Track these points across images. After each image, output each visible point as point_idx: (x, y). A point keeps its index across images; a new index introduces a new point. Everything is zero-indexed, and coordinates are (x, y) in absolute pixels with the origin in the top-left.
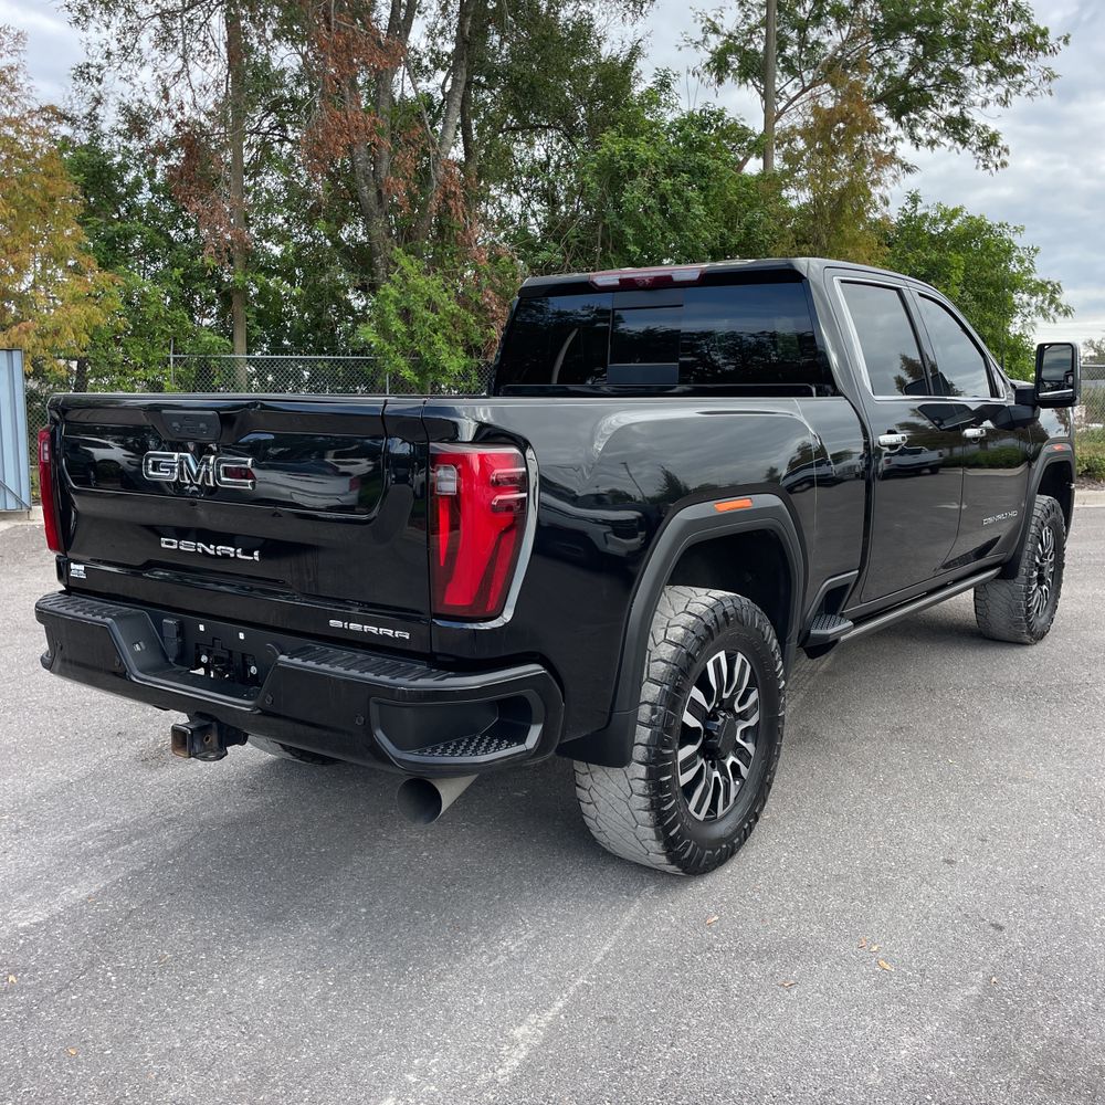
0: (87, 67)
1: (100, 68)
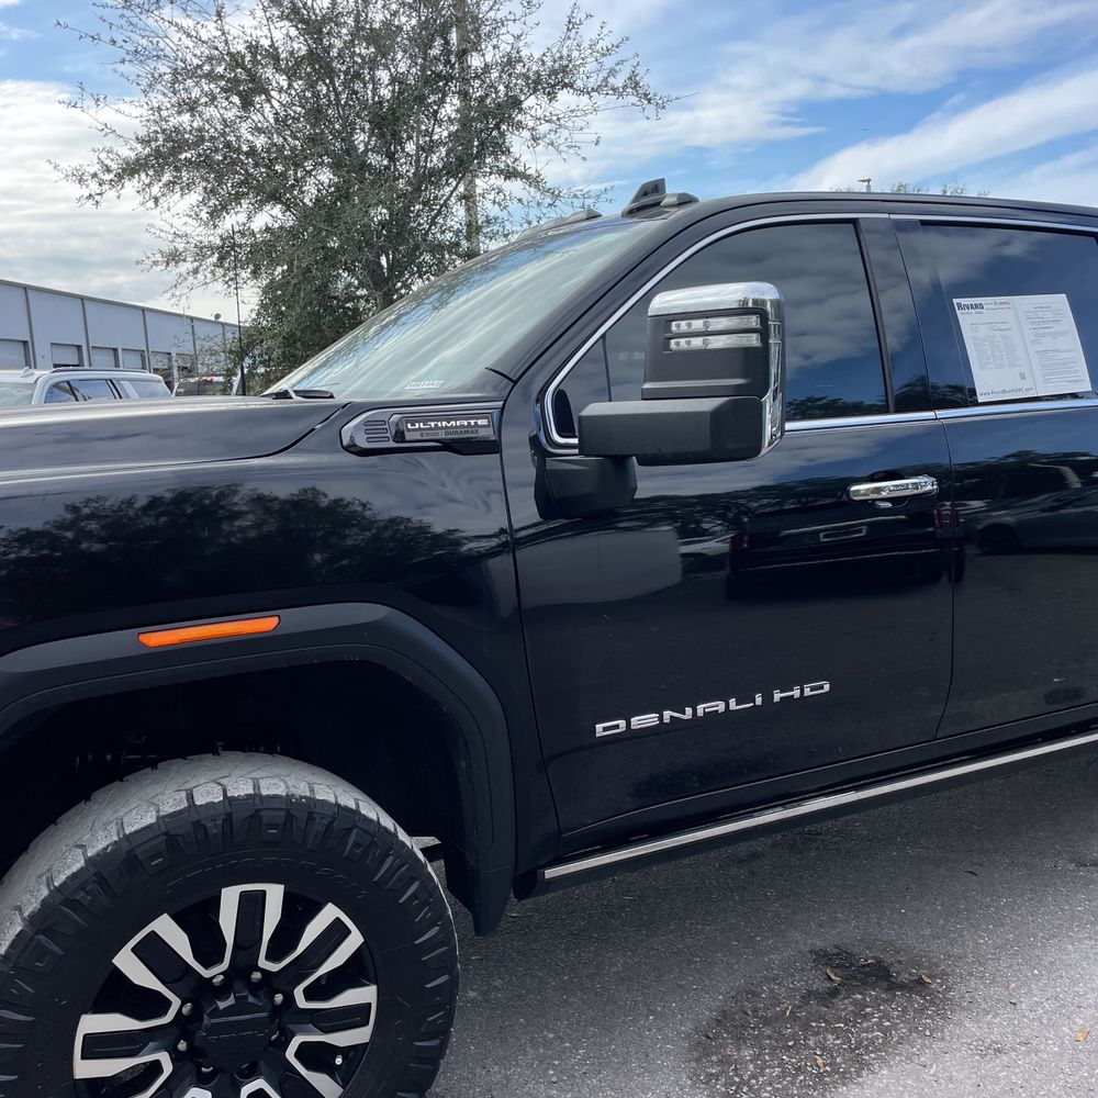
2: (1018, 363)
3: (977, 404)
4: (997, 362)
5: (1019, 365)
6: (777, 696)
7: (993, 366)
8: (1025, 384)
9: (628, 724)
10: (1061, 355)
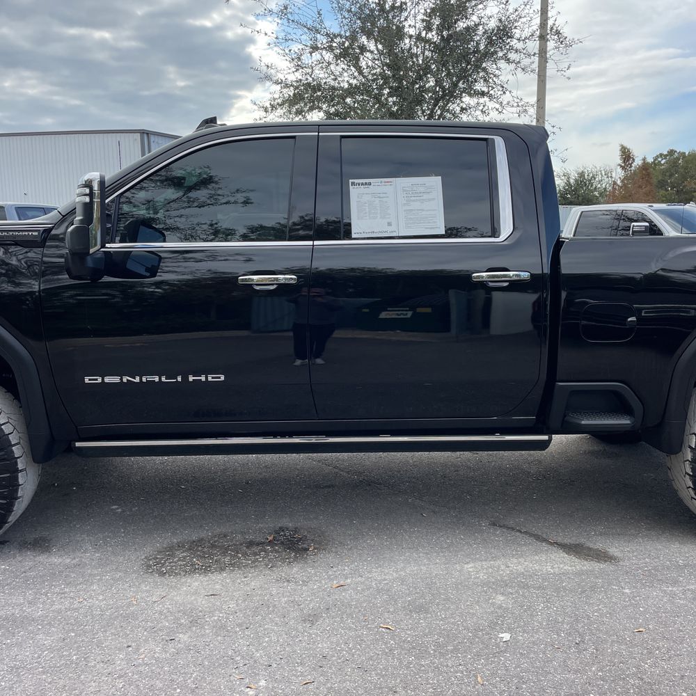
2: (387, 217)
3: (351, 238)
4: (371, 216)
5: (389, 218)
6: (191, 378)
7: (368, 217)
8: (390, 229)
9: (103, 379)
10: (424, 213)
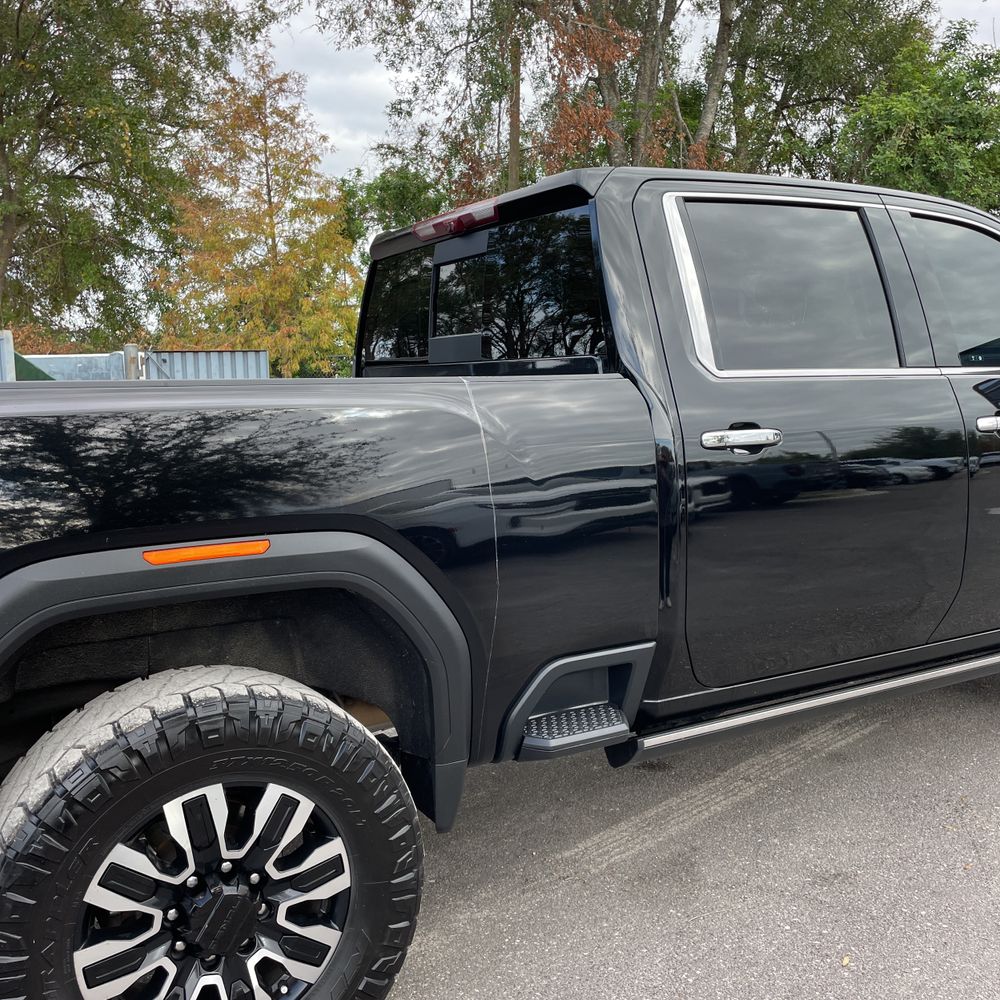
0: (400, 104)
1: (409, 102)
